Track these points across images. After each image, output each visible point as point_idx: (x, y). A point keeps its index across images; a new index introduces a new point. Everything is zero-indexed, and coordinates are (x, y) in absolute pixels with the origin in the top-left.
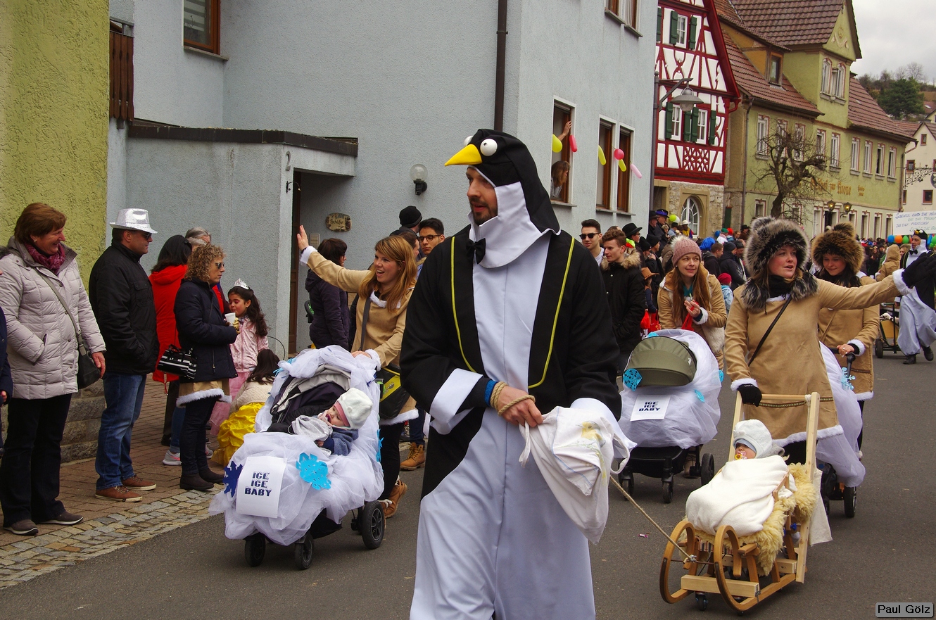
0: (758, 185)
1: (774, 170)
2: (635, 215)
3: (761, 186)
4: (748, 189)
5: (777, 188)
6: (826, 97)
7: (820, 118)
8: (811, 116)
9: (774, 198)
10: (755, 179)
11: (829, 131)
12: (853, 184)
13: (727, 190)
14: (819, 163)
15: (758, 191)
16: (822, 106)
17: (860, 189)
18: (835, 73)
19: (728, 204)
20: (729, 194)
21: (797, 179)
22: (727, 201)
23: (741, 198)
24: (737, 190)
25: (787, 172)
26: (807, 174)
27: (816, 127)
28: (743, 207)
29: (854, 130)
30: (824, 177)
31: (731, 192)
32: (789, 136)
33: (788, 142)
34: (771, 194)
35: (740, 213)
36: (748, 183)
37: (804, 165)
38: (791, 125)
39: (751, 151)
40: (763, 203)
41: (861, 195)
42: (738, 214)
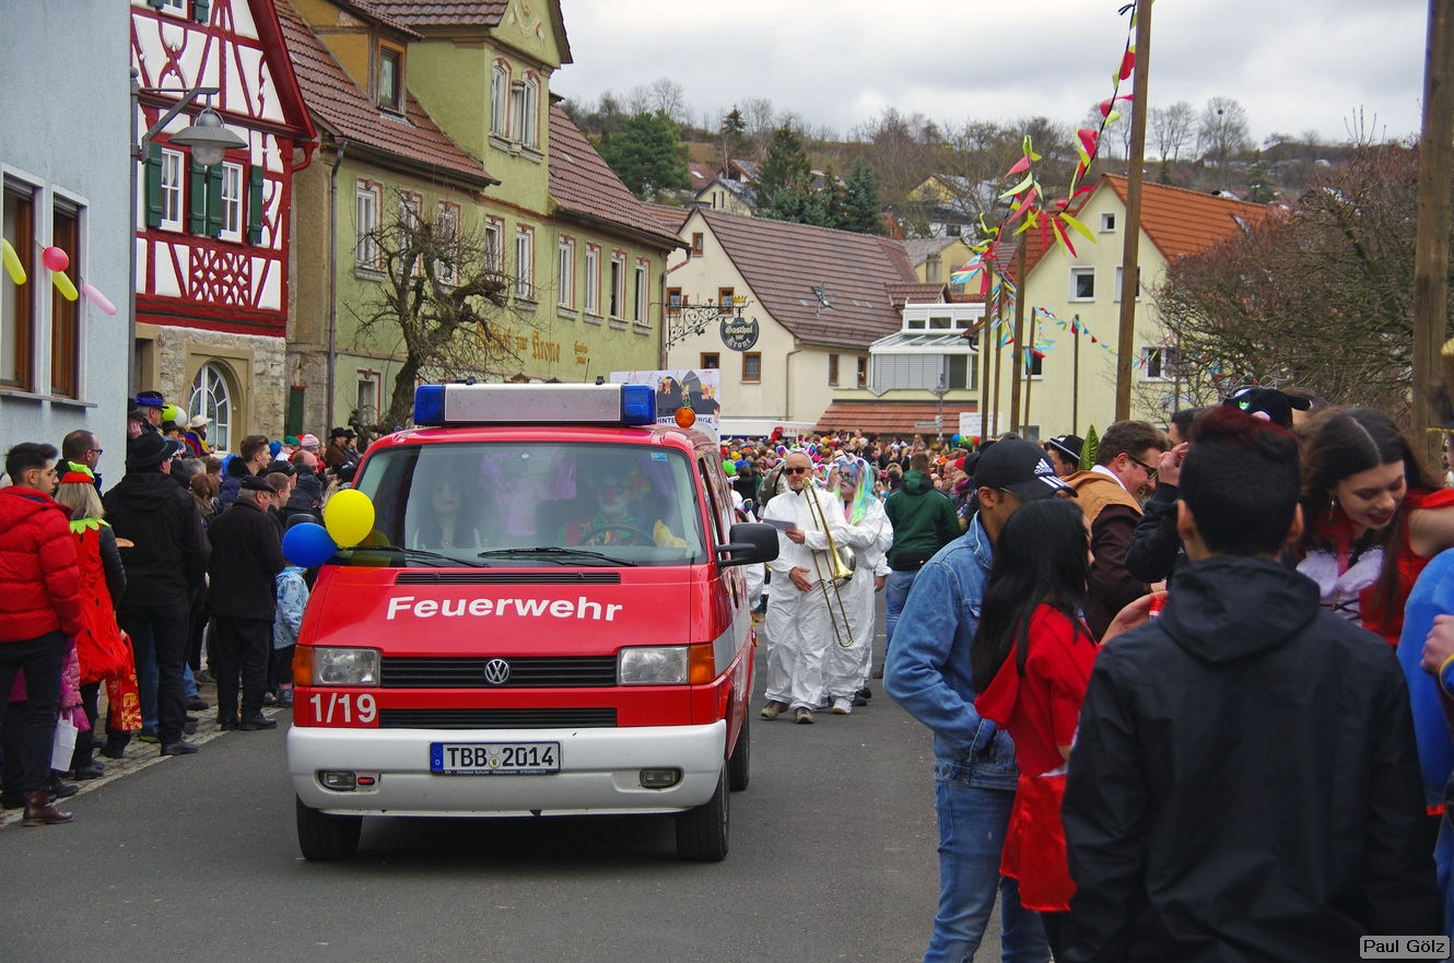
0: (362, 338)
1: (398, 303)
2: (94, 406)
3: (369, 340)
4: (340, 346)
5: (404, 344)
6: (502, 142)
7: (490, 191)
8: (472, 185)
9: (398, 368)
10: (355, 324)
11: (511, 219)
12: (564, 336)
13: (294, 348)
14: (491, 290)
15: (362, 351)
16: (494, 165)
17: (579, 349)
18: (517, 91)
19: (297, 380)
20: (298, 357)
21: (448, 324)
22: (294, 372)
23: (325, 367)
24: (314, 348)
25: (425, 309)
26: (467, 315)
27: (482, 211)
28: (330, 386)
29: (562, 218)
30: (504, 321)
31: (302, 353)
32: (427, 228)
33: (426, 241)
34: (390, 359)
35: (325, 401)
36: (339, 334)
37: (460, 294)
38: (432, 204)
39: (344, 262)
40: (374, 379)
41: (581, 361)
42: (319, 404)
